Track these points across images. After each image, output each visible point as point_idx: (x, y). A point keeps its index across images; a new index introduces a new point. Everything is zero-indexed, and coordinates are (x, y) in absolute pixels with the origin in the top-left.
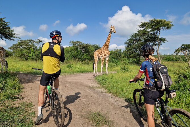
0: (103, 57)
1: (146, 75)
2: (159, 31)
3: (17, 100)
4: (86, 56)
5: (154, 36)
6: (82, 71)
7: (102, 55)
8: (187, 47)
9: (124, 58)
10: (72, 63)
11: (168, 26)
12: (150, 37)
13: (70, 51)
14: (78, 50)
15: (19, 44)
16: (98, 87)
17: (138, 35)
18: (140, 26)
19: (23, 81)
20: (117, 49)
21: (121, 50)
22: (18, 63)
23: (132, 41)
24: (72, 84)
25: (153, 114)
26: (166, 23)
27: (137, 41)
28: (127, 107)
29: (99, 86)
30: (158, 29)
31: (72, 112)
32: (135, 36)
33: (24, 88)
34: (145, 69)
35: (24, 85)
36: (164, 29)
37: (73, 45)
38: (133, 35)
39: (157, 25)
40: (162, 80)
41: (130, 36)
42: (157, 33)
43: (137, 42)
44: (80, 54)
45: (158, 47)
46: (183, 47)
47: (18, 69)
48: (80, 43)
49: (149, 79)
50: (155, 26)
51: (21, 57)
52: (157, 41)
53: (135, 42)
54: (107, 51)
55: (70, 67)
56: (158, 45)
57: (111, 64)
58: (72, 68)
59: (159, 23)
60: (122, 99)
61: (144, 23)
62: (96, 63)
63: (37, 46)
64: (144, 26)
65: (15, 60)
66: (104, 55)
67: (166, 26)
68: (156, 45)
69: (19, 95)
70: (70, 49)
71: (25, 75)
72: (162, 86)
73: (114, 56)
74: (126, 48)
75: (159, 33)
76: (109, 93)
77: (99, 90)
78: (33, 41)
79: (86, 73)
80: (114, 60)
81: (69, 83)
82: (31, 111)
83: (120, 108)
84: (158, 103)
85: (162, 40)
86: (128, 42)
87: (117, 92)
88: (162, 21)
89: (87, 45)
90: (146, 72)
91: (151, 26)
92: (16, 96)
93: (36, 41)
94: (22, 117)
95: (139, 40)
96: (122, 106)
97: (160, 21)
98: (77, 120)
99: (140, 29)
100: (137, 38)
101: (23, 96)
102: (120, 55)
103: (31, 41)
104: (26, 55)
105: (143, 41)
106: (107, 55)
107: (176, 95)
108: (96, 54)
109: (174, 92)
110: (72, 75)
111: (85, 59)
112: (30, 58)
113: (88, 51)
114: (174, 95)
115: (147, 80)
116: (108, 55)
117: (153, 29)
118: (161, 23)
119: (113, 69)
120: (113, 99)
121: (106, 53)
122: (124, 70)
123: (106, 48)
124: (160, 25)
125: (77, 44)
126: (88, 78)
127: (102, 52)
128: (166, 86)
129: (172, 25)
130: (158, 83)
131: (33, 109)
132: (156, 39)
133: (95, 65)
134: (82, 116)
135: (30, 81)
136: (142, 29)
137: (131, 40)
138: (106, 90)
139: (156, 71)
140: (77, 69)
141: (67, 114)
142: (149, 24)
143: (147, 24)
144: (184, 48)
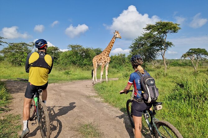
0: (103, 64)
1: (134, 87)
2: (166, 35)
3: (3, 112)
4: (86, 61)
5: (160, 40)
6: (81, 78)
7: (102, 61)
8: (195, 52)
9: (128, 63)
10: (70, 69)
11: (174, 29)
12: (156, 41)
13: (69, 56)
14: (77, 55)
15: (11, 47)
16: (95, 97)
17: (143, 38)
18: (146, 28)
19: (13, 90)
20: (121, 54)
21: (125, 55)
22: (10, 69)
23: (137, 45)
24: (68, 93)
25: (140, 126)
26: (173, 26)
27: (142, 45)
28: (121, 117)
29: (97, 95)
30: (165, 32)
31: (63, 124)
32: (141, 40)
33: (13, 98)
34: (133, 81)
35: (14, 95)
36: (171, 32)
37: (72, 49)
38: (138, 38)
39: (164, 28)
40: (148, 92)
41: (135, 40)
42: (163, 36)
43: (143, 47)
44: (80, 60)
45: (164, 52)
46: (190, 51)
47: (9, 76)
48: (80, 47)
49: (137, 91)
50: (162, 28)
51: (13, 62)
52: (163, 45)
53: (140, 45)
54: (108, 58)
55: (68, 74)
56: (164, 49)
57: (114, 70)
58: (70, 75)
59: (166, 26)
60: (118, 109)
61: (150, 26)
62: (96, 70)
63: (31, 50)
64: (150, 29)
65: (6, 66)
66: (104, 62)
67: (173, 29)
68: (162, 49)
69: (6, 106)
70: (68, 54)
71: (17, 83)
72: (148, 99)
73: (117, 61)
74: (131, 53)
75: (165, 36)
76: (106, 103)
77: (96, 99)
78: (26, 44)
79: (85, 80)
80: (117, 66)
81: (65, 91)
82: (18, 124)
83: (114, 119)
84: (147, 115)
85: (169, 44)
86: (133, 46)
87: (113, 102)
88: (169, 24)
89: (87, 49)
90: (134, 84)
91: (157, 29)
92: (2, 107)
93: (30, 44)
94: (7, 131)
95: (145, 43)
96: (117, 117)
97: (167, 24)
98: (66, 133)
99: (146, 32)
100: (142, 42)
101: (10, 108)
102: (124, 60)
103: (24, 44)
104: (18, 60)
105: (149, 45)
106: (107, 61)
107: (161, 108)
108: (95, 60)
109: (160, 104)
110: (70, 82)
111: (85, 65)
112: (24, 63)
113: (89, 56)
114: (160, 107)
115: (135, 93)
116: (109, 62)
117: (160, 33)
118: (168, 26)
119: (116, 75)
120: (109, 109)
121: (106, 60)
122: (126, 77)
123: (106, 54)
124: (167, 28)
125: (76, 48)
126: (86, 86)
127: (102, 59)
128: (152, 98)
129: (180, 28)
130: (144, 95)
131: (20, 122)
132: (162, 43)
133: (94, 72)
134: (72, 129)
135: (21, 90)
136: (148, 32)
137: (136, 43)
138: (103, 99)
139: (143, 83)
140: (76, 76)
141: (56, 126)
142: (155, 26)
143: (153, 27)
144: (192, 52)
